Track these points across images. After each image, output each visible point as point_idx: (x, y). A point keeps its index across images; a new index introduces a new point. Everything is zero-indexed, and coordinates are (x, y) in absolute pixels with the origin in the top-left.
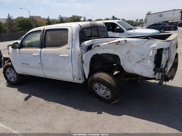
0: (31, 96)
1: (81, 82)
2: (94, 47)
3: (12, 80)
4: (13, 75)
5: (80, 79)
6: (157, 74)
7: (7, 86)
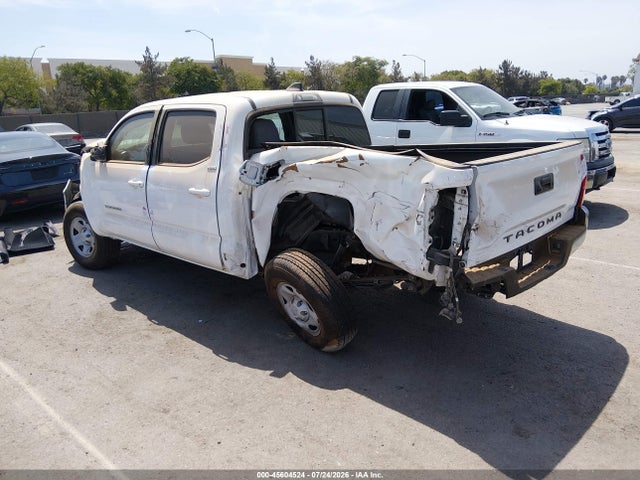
0: (125, 310)
1: (246, 274)
2: (284, 171)
3: (85, 253)
4: (88, 239)
5: (243, 265)
6: (437, 268)
7: (70, 269)
